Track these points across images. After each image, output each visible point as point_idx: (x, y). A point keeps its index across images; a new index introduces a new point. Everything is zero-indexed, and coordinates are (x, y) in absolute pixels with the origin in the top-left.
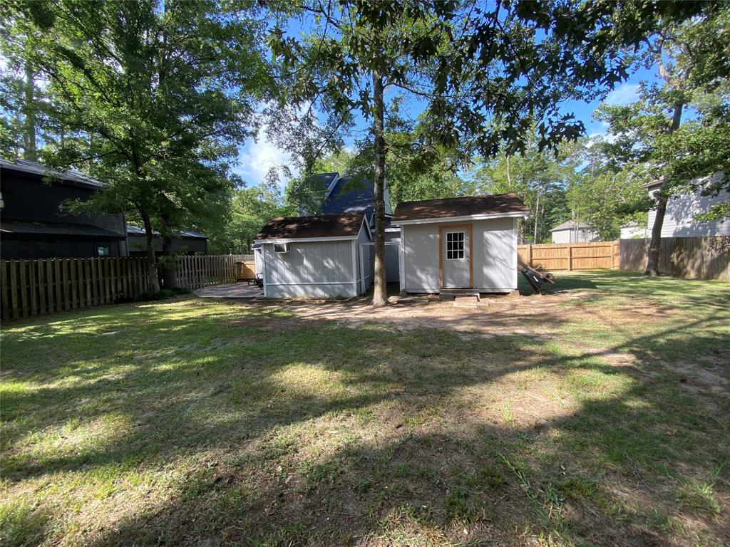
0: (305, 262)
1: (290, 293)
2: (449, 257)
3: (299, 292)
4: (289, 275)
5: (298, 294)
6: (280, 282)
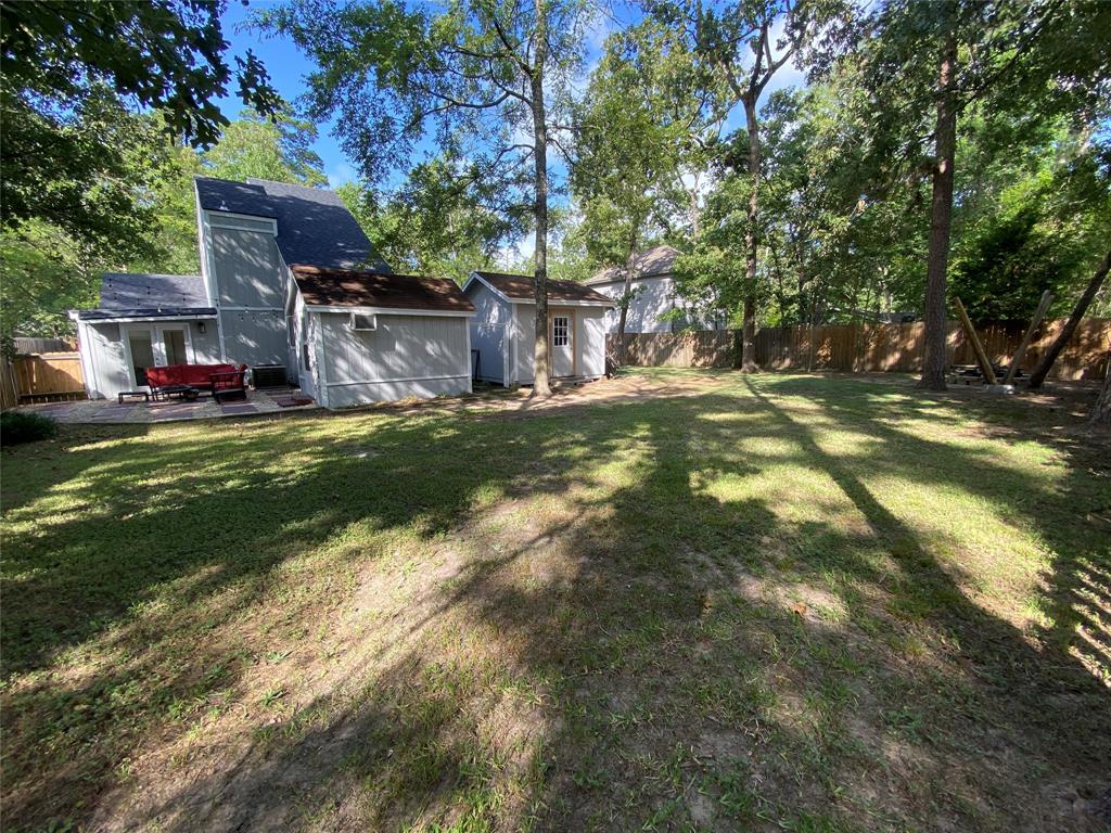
0: (398, 347)
1: (369, 394)
2: (556, 344)
3: (387, 393)
4: (368, 366)
5: (384, 395)
6: (354, 379)
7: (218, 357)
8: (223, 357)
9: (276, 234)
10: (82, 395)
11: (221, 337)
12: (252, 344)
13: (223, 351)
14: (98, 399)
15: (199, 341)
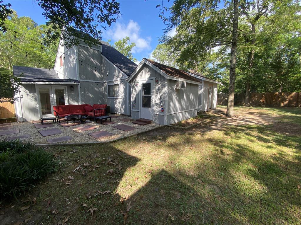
1: (177, 118)
5: (180, 118)
7: (78, 102)
8: (80, 101)
9: (101, 52)
10: (14, 119)
11: (80, 92)
12: (91, 96)
13: (80, 99)
14: (23, 122)
15: (71, 94)
